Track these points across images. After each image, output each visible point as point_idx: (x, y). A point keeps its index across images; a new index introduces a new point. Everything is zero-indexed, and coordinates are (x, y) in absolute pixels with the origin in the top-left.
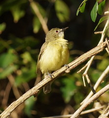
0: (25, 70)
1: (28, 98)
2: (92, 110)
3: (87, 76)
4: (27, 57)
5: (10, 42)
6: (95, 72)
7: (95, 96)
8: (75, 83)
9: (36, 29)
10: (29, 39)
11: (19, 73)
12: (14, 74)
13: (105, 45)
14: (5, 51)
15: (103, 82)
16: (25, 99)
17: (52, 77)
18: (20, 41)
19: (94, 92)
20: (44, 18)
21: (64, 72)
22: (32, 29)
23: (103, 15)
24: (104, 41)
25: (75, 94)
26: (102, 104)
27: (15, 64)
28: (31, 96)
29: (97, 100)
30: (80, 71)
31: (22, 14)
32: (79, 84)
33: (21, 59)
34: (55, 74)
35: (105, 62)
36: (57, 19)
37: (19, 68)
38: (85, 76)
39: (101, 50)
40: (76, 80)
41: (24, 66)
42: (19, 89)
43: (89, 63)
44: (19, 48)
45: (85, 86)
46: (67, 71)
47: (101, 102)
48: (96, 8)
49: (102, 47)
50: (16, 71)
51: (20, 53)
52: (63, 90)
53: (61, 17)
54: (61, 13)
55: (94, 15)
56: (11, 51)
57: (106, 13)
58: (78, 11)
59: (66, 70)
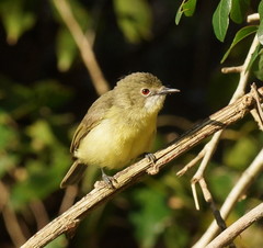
0: (35, 167)
1: (51, 240)
3: (203, 183)
4: (41, 134)
6: (220, 173)
8: (166, 201)
9: (65, 62)
10: (46, 87)
11: (22, 175)
12: (8, 179)
13: (249, 102)
15: (244, 197)
16: (43, 242)
18: (22, 91)
19: (223, 226)
20: (84, 31)
21: (143, 173)
22: (54, 60)
23: (245, 24)
24: (247, 90)
25: (166, 229)
27: (10, 152)
28: (57, 236)
30: (185, 169)
31: (29, 21)
32: (177, 202)
33: (27, 140)
36: (120, 34)
37: (22, 164)
38: (197, 184)
39: (239, 116)
40: (170, 192)
41: (33, 156)
42: (20, 216)
43: (208, 149)
44: (21, 112)
45: (198, 208)
46: (153, 171)
49: (242, 106)
50: (13, 171)
51: (23, 123)
52: (136, 219)
53: (130, 30)
54: (131, 18)
57: (250, 18)
58: (180, 13)
59: (149, 166)
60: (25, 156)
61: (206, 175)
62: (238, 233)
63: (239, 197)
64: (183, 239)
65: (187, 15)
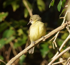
0: (19, 39)
1: (21, 56)
2: (58, 63)
3: (55, 43)
4: (20, 32)
5: (11, 23)
6: (60, 40)
7: (60, 55)
8: (48, 47)
9: (26, 16)
10: (22, 21)
11: (16, 41)
12: (13, 42)
14: (8, 28)
15: (65, 46)
16: (20, 56)
17: (35, 43)
18: (16, 22)
19: (60, 52)
20: (30, 9)
21: (42, 41)
22: (23, 15)
23: (65, 8)
24: (65, 22)
25: (48, 53)
26: (64, 59)
27: (13, 36)
28: (23, 54)
29: (61, 57)
30: (51, 40)
31: (18, 6)
32: (50, 47)
33: (17, 33)
34: (37, 42)
35: (65, 34)
36: (38, 10)
37: (16, 38)
38: (54, 43)
39: (63, 28)
40: (49, 45)
41: (19, 37)
42: (16, 50)
43: (56, 35)
44: (16, 27)
45: (54, 48)
46: (44, 40)
47: (63, 58)
48: (60, 3)
49: (64, 26)
50: (14, 40)
51: (17, 29)
52: (42, 51)
53: (40, 9)
54: (40, 6)
55: (59, 8)
56: (12, 28)
57: (66, 6)
58: (50, 5)
60: (17, 36)
61: (56, 41)
62: (63, 54)
63: (63, 46)
64: (52, 55)
65: (52, 6)
